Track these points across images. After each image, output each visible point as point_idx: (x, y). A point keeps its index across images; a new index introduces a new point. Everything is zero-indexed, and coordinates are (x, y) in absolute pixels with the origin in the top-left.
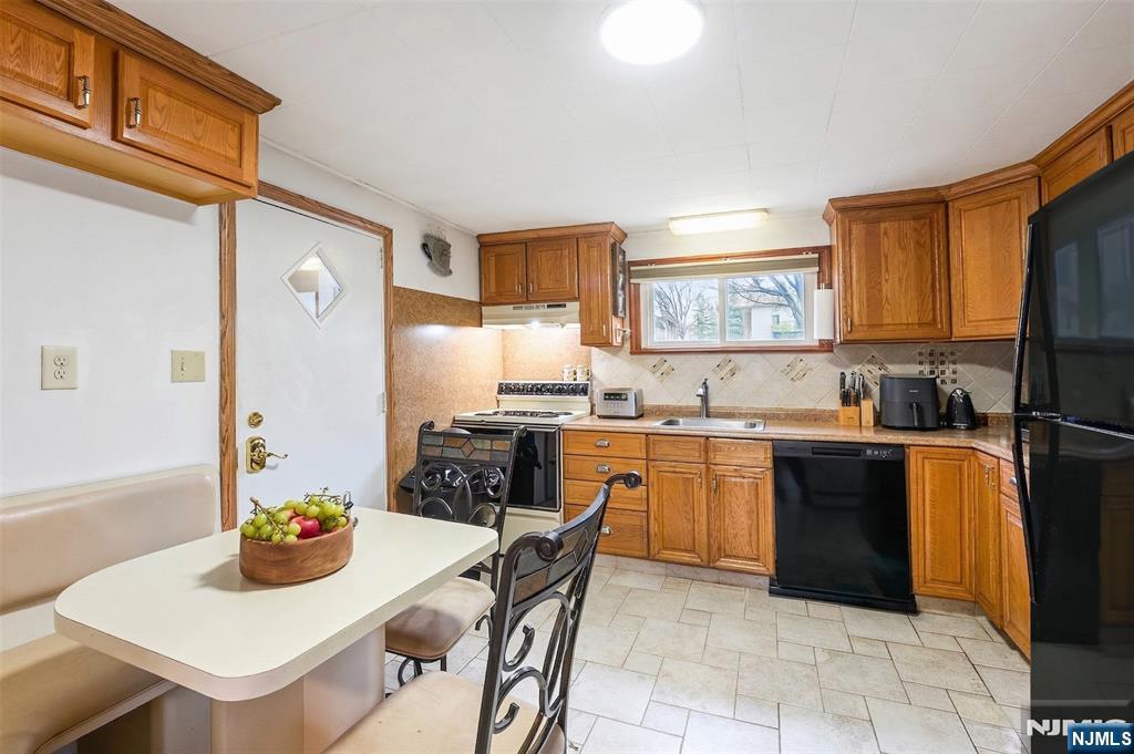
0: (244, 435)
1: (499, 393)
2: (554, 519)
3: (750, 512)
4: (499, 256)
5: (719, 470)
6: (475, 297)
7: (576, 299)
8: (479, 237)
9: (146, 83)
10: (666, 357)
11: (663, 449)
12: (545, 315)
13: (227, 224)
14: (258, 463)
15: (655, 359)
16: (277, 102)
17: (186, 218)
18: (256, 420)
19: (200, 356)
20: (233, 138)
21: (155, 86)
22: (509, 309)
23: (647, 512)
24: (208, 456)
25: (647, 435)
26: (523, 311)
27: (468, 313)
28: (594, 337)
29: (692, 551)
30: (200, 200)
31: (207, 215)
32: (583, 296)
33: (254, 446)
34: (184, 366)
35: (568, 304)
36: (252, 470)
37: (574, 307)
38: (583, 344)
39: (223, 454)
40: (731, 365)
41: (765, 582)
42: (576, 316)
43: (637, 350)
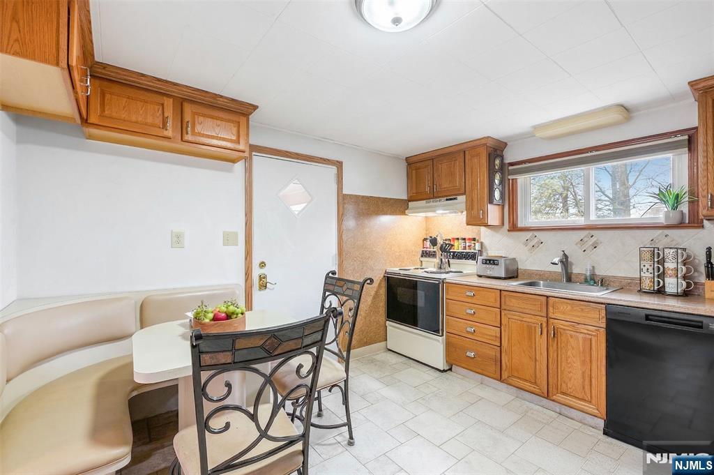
0: (256, 272)
1: (422, 256)
2: (439, 341)
3: (584, 362)
4: (417, 169)
5: (559, 324)
6: (405, 197)
7: (465, 194)
8: (407, 159)
9: (194, 114)
10: (536, 233)
11: (513, 303)
12: (445, 206)
13: (249, 171)
14: (263, 286)
15: (529, 235)
16: (255, 107)
17: (230, 171)
18: (262, 265)
19: (236, 234)
20: (235, 130)
21: (198, 114)
22: (423, 203)
23: (500, 346)
24: (240, 280)
25: (501, 290)
26: (432, 204)
27: (399, 207)
28: (475, 219)
29: (535, 383)
30: (234, 161)
31: (239, 167)
32: (467, 192)
33: (262, 277)
34: (229, 239)
35: (458, 197)
36: (260, 288)
37: (462, 199)
38: (468, 224)
39: (246, 281)
40: (594, 239)
41: (601, 423)
42: (463, 206)
43: (514, 228)
